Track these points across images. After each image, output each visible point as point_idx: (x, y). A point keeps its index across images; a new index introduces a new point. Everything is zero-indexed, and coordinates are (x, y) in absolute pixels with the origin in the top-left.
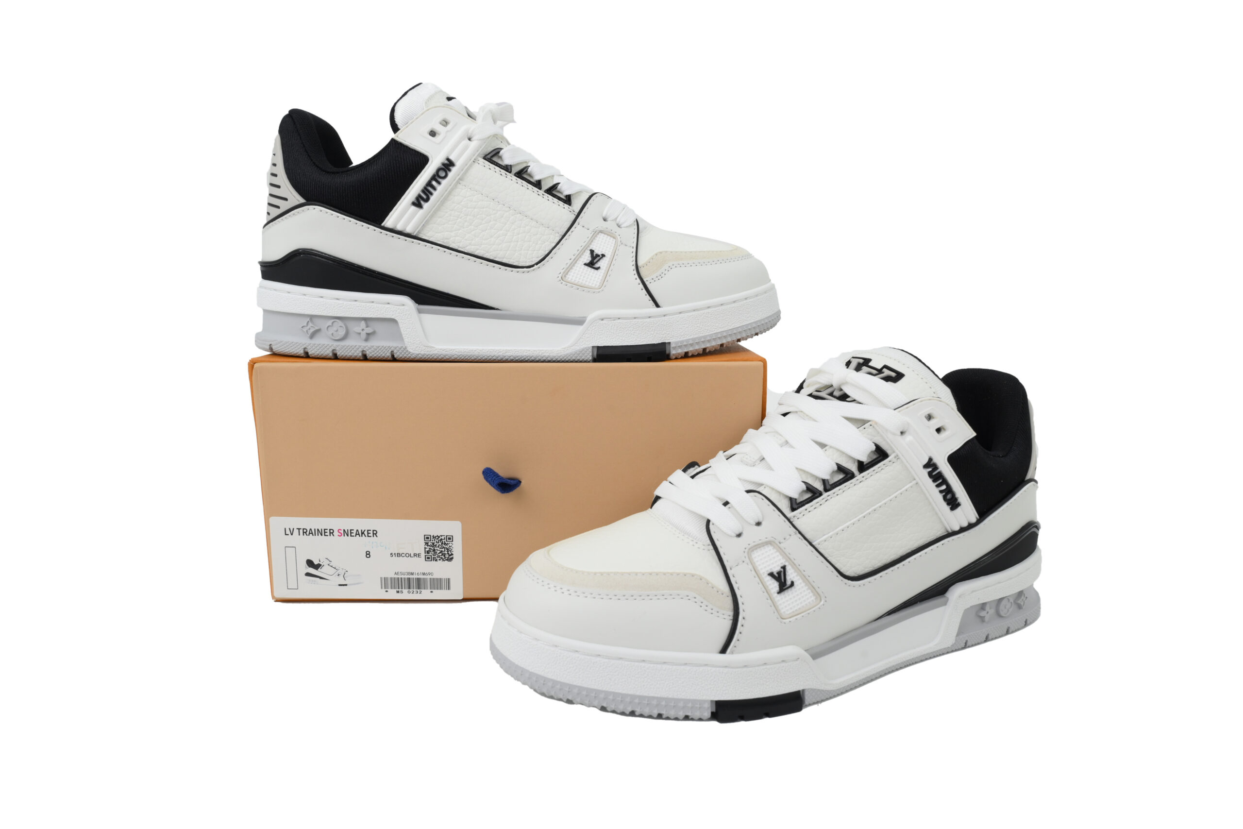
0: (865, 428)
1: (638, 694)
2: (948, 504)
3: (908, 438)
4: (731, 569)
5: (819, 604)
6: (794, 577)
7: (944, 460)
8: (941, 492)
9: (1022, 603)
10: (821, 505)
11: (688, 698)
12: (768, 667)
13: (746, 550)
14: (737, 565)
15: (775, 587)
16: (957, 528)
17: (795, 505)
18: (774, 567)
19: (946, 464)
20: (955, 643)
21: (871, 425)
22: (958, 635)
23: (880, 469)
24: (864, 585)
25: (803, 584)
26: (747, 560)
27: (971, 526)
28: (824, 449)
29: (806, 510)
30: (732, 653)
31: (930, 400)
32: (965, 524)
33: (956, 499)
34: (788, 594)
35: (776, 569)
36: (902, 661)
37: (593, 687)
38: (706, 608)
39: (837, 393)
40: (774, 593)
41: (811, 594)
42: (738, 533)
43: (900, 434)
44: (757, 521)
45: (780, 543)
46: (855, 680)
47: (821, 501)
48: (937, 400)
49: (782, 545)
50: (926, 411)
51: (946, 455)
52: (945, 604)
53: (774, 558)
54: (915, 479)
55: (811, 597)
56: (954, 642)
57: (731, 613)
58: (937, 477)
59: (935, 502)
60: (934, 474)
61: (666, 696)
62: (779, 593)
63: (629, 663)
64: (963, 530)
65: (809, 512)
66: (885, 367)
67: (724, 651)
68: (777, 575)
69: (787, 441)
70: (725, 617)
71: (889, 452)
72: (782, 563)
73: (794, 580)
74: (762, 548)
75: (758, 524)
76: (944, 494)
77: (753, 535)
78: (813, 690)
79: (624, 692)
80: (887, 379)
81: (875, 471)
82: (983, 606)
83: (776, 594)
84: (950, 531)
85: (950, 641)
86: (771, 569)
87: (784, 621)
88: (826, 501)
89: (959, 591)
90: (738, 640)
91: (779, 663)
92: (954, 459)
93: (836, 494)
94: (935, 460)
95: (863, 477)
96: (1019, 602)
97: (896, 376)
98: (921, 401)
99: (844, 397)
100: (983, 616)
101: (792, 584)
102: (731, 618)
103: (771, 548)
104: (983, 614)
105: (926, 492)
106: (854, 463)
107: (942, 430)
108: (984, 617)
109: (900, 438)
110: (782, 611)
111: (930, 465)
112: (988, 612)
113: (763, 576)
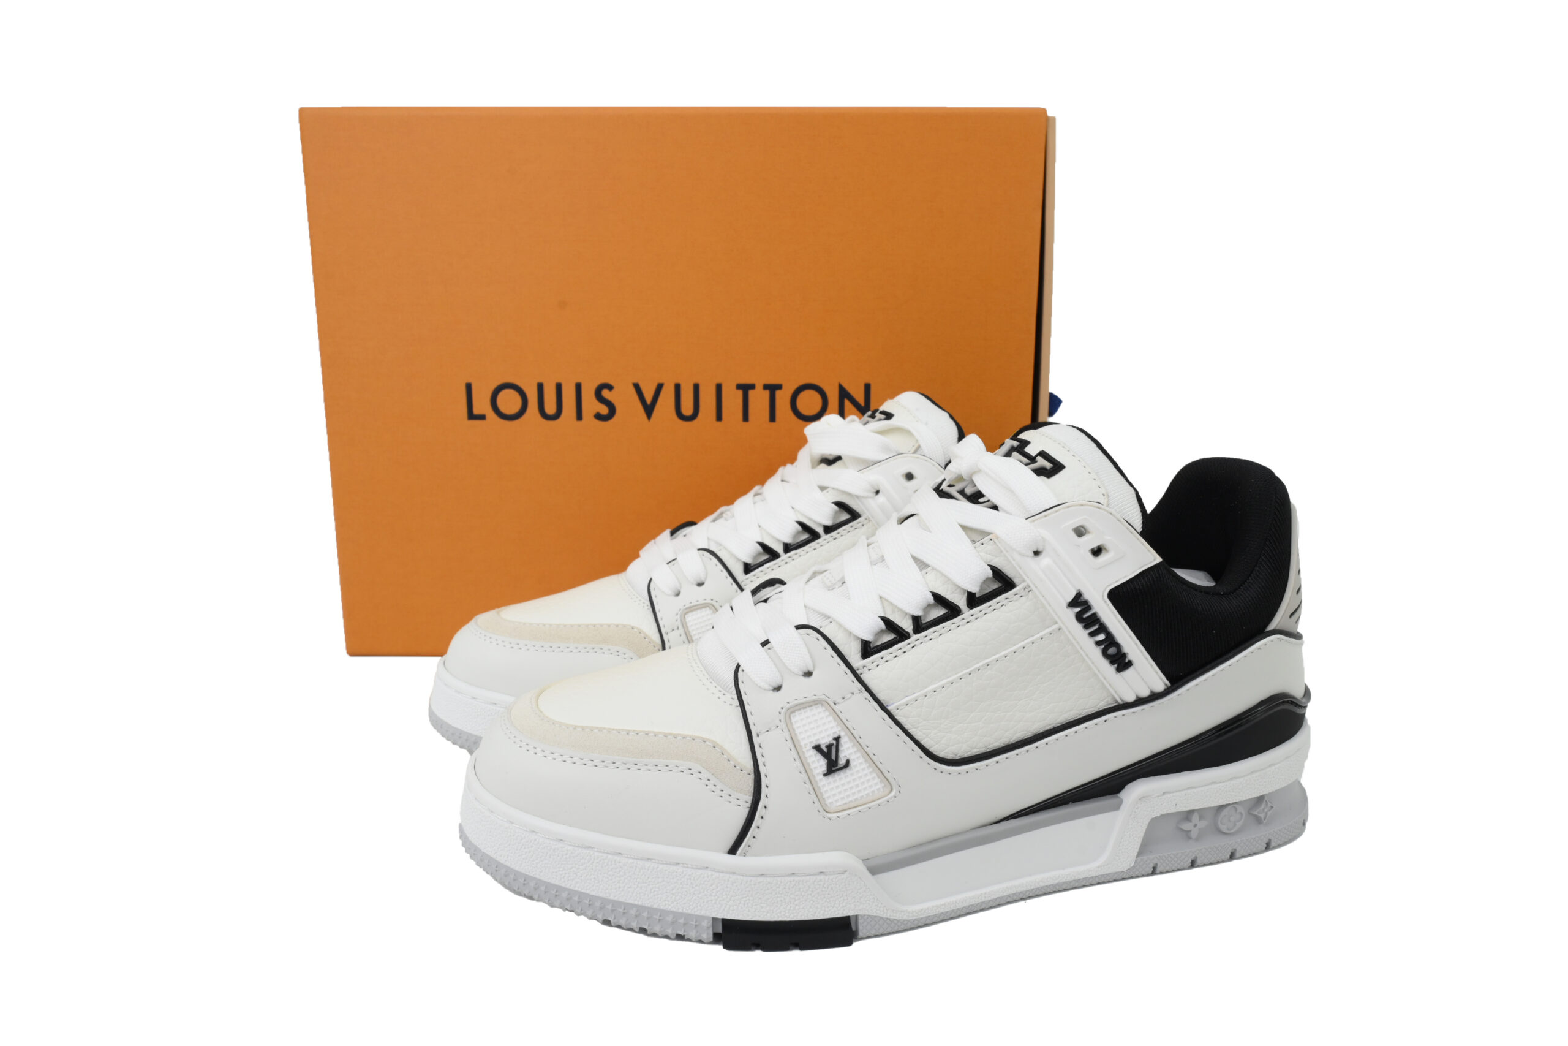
0: (982, 544)
1: (612, 898)
2: (1112, 662)
3: (1044, 560)
4: (758, 735)
5: (889, 794)
6: (851, 754)
7: (1103, 596)
8: (1098, 643)
9: (1262, 816)
10: (905, 652)
11: (680, 911)
12: (797, 879)
13: (783, 711)
14: (768, 731)
15: (821, 766)
16: (1131, 698)
17: (868, 650)
18: (823, 738)
19: (1105, 602)
20: (1134, 866)
21: (991, 540)
22: (1140, 854)
23: (1000, 604)
24: (967, 772)
25: (865, 765)
26: (783, 725)
27: (1154, 697)
28: (924, 571)
29: (882, 658)
30: (745, 855)
31: (1082, 505)
32: (1145, 693)
33: (1124, 655)
34: (838, 778)
35: (825, 740)
36: (1038, 886)
37: (553, 881)
38: (714, 788)
39: (969, 491)
40: (818, 774)
41: (877, 780)
42: (776, 685)
43: (1032, 554)
44: (806, 670)
45: (835, 704)
46: (948, 909)
47: (904, 647)
48: (1095, 507)
49: (836, 708)
50: (1076, 522)
51: (1106, 588)
52: (1117, 808)
53: (824, 724)
54: (1056, 623)
55: (876, 784)
56: (1132, 865)
57: (749, 798)
58: (1089, 620)
59: (1090, 659)
60: (1085, 616)
61: (649, 905)
62: (825, 775)
63: (600, 854)
64: (1140, 702)
65: (887, 661)
66: (1043, 454)
67: (733, 851)
68: (825, 750)
69: (883, 556)
70: (739, 802)
71: (1016, 580)
72: (835, 733)
73: (851, 758)
74: (808, 709)
75: (808, 674)
76: (1103, 646)
77: (797, 689)
78: (873, 918)
79: (593, 893)
80: (1040, 472)
81: (992, 608)
82: (1188, 815)
83: (822, 776)
84: (1121, 703)
85: (1127, 862)
86: (818, 740)
87: (830, 815)
88: (913, 647)
89: (1137, 790)
90: (754, 837)
91: (814, 875)
92: (1119, 596)
93: (928, 638)
94: (1087, 596)
95: (972, 615)
96: (1256, 813)
97: (1052, 468)
98: (1068, 507)
99: (975, 497)
100: (1189, 829)
101: (847, 764)
102: (749, 805)
103: (820, 709)
104: (1186, 826)
105: (1074, 641)
106: (964, 594)
107: (1104, 551)
108: (1190, 831)
109: (1033, 562)
110: (828, 801)
111: (1078, 602)
112: (1195, 825)
113: (804, 750)
